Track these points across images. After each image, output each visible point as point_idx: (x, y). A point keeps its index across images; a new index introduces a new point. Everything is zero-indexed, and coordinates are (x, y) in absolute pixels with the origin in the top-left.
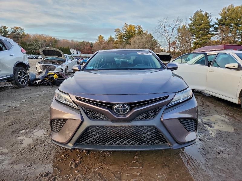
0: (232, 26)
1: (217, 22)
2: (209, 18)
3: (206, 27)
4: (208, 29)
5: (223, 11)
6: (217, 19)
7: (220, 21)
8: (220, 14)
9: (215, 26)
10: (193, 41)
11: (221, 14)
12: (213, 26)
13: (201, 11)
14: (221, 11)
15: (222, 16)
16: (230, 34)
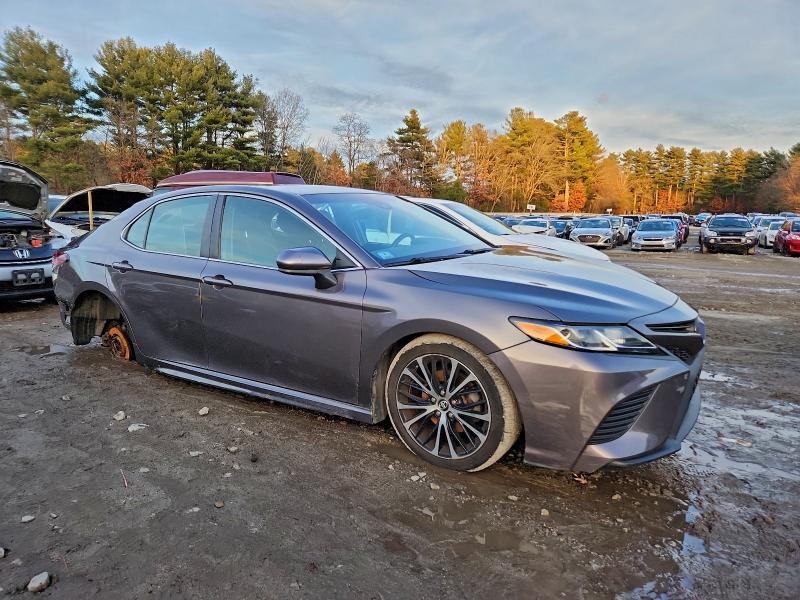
0: (141, 105)
1: (93, 82)
2: (66, 63)
3: (63, 95)
4: (70, 102)
5: (104, 52)
6: (93, 74)
7: (104, 81)
8: (97, 59)
9: (88, 96)
10: (15, 135)
11: (101, 61)
12: (84, 93)
13: (32, 34)
14: (98, 48)
15: (104, 66)
16: (141, 130)
